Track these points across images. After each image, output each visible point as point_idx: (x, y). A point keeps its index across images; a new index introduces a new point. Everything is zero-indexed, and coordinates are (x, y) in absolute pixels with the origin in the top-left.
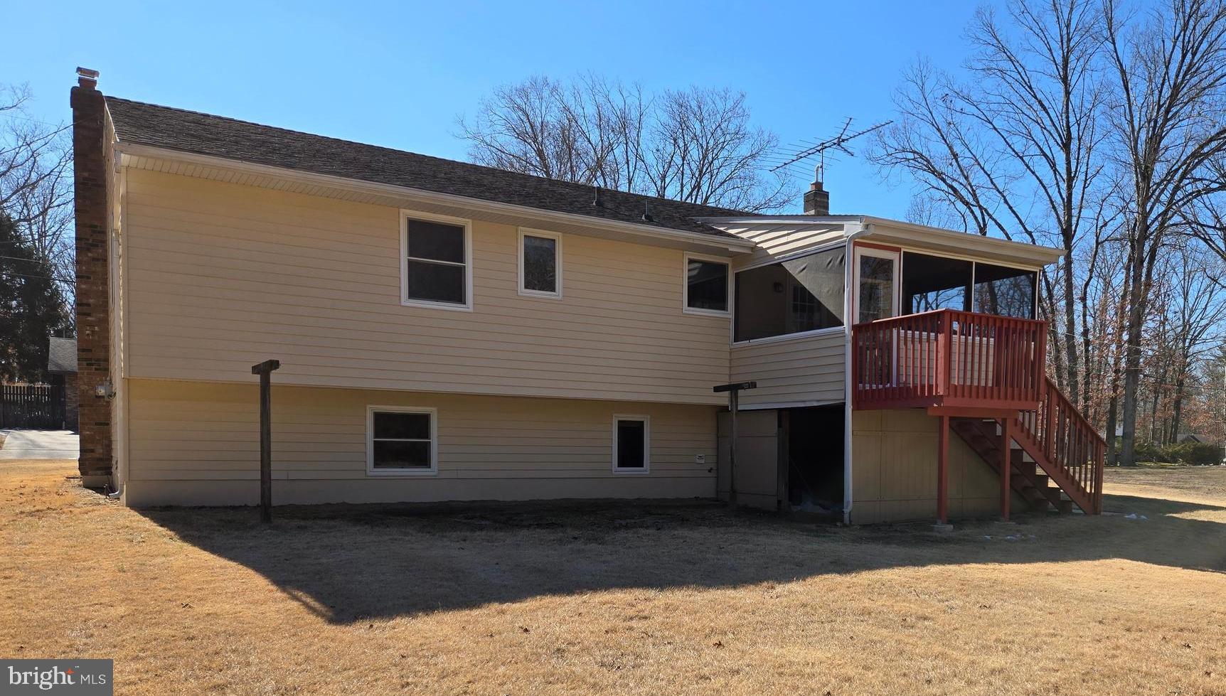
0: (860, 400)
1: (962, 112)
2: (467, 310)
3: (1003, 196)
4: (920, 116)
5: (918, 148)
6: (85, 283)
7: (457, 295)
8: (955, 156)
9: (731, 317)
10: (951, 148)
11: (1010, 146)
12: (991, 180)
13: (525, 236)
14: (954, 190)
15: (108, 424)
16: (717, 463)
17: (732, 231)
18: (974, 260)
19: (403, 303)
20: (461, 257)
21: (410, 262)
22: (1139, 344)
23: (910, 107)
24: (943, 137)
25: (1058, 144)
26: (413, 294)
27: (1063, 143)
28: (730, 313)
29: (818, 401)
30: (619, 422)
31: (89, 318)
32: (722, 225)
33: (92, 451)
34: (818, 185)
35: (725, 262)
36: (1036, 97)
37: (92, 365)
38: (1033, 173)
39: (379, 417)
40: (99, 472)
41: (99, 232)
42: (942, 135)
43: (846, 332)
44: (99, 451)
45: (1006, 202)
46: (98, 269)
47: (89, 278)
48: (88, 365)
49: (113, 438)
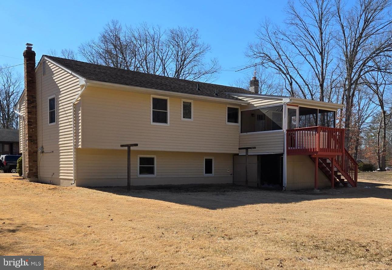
0: (289, 153)
1: (283, 39)
2: (167, 125)
3: (297, 71)
4: (266, 40)
5: (266, 53)
6: (30, 115)
7: (165, 121)
8: (279, 55)
9: (239, 125)
10: (278, 53)
11: (301, 53)
12: (292, 64)
13: (183, 102)
14: (280, 69)
15: (36, 161)
16: (233, 172)
17: (240, 98)
18: (318, 108)
19: (151, 124)
20: (166, 109)
21: (153, 111)
22: (349, 127)
23: (262, 37)
24: (275, 49)
25: (319, 53)
26: (154, 121)
27: (320, 52)
28: (239, 124)
29: (274, 152)
30: (205, 159)
31: (31, 126)
32: (236, 95)
33: (32, 170)
34: (255, 78)
35: (238, 108)
36: (310, 35)
37: (32, 142)
38: (310, 63)
39: (141, 159)
40: (34, 177)
41: (34, 98)
42: (274, 48)
43: (285, 132)
44: (34, 170)
45: (298, 73)
46: (34, 110)
47: (31, 113)
48: (31, 141)
49: (38, 166)
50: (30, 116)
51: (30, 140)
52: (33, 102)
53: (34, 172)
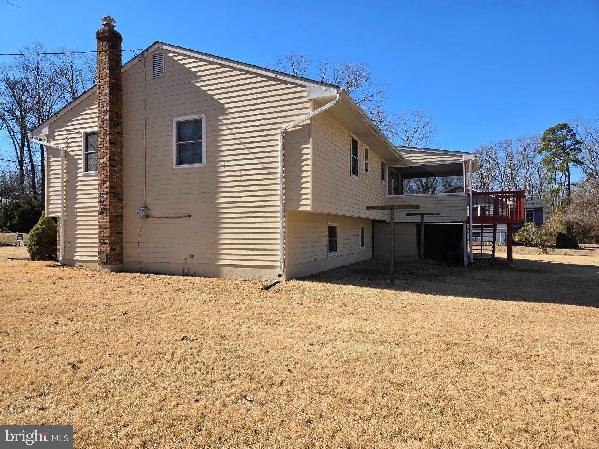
2: (359, 179)
6: (113, 147)
9: (387, 185)
16: (373, 244)
19: (351, 176)
20: (357, 156)
21: (352, 156)
30: (361, 228)
31: (114, 168)
37: (116, 196)
39: (329, 228)
40: (118, 262)
41: (119, 117)
43: (470, 195)
44: (118, 250)
46: (119, 139)
47: (115, 144)
48: (114, 196)
49: (124, 241)
50: (113, 149)
51: (113, 193)
52: (118, 125)
53: (117, 252)
